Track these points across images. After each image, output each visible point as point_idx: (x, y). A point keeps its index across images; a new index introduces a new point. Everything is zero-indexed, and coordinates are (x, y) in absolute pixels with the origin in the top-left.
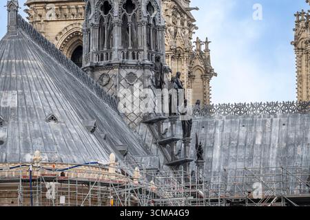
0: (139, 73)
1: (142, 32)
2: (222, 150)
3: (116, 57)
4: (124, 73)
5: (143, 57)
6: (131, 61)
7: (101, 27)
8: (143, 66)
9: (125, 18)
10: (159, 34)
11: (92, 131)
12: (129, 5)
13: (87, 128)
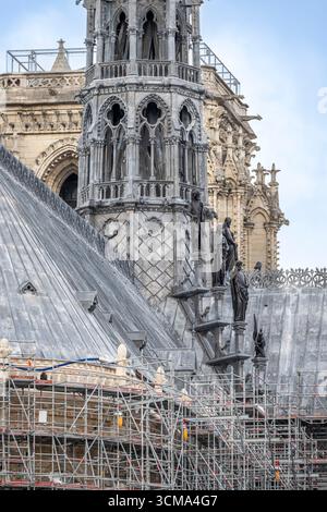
0: (166, 218)
1: (172, 153)
2: (296, 341)
3: (130, 192)
5: (173, 193)
6: (153, 199)
7: (107, 145)
8: (172, 208)
9: (145, 131)
10: (199, 157)
11: (91, 310)
12: (152, 110)
13: (83, 304)
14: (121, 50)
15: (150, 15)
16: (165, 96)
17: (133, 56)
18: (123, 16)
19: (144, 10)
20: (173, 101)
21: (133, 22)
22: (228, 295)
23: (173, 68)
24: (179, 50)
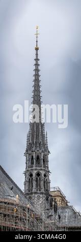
0: (41, 196)
1: (42, 183)
2: (68, 219)
3: (34, 190)
4: (36, 196)
5: (43, 190)
6: (38, 192)
7: (29, 182)
8: (42, 193)
9: (37, 178)
10: (48, 184)
11: (11, 189)
12: (38, 174)
13: (10, 188)
14: (32, 163)
15: (38, 156)
16: (41, 172)
17: (34, 163)
18: (33, 157)
19: (37, 155)
20: (43, 173)
21: (34, 157)
22: (53, 209)
23: (42, 166)
24: (44, 164)
